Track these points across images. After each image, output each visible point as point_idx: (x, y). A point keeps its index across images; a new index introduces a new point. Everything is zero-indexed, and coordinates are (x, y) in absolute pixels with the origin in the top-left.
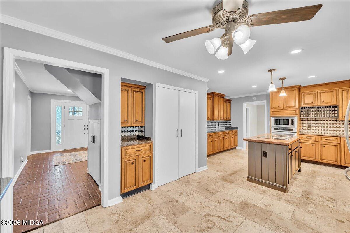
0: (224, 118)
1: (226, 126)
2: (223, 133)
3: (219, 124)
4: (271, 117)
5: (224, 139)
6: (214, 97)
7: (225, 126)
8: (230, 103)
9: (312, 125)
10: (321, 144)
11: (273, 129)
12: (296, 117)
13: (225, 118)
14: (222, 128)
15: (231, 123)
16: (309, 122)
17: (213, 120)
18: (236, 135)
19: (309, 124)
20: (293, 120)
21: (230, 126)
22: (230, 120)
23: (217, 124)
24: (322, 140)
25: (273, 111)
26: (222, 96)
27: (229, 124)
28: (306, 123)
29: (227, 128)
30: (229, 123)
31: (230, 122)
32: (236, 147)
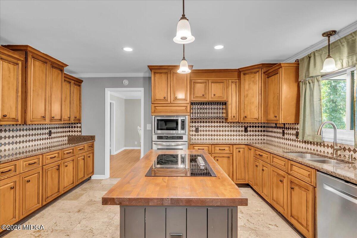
0: (61, 117)
1: (71, 134)
2: (56, 155)
3: (50, 131)
4: (153, 117)
5: (58, 169)
6: (30, 60)
7: (68, 134)
8: (80, 86)
9: (200, 129)
10: (215, 157)
11: (155, 138)
12: (187, 117)
13: (66, 118)
14: (61, 139)
15: (80, 127)
16: (197, 124)
17: (25, 123)
18: (91, 152)
19: (197, 127)
20: (183, 122)
21: (79, 134)
22: (79, 121)
23: (47, 131)
24: (216, 151)
25: (156, 105)
26: (59, 66)
27: (76, 129)
28: (194, 126)
29: (72, 140)
30: (77, 127)
31: (79, 125)
32: (91, 177)
